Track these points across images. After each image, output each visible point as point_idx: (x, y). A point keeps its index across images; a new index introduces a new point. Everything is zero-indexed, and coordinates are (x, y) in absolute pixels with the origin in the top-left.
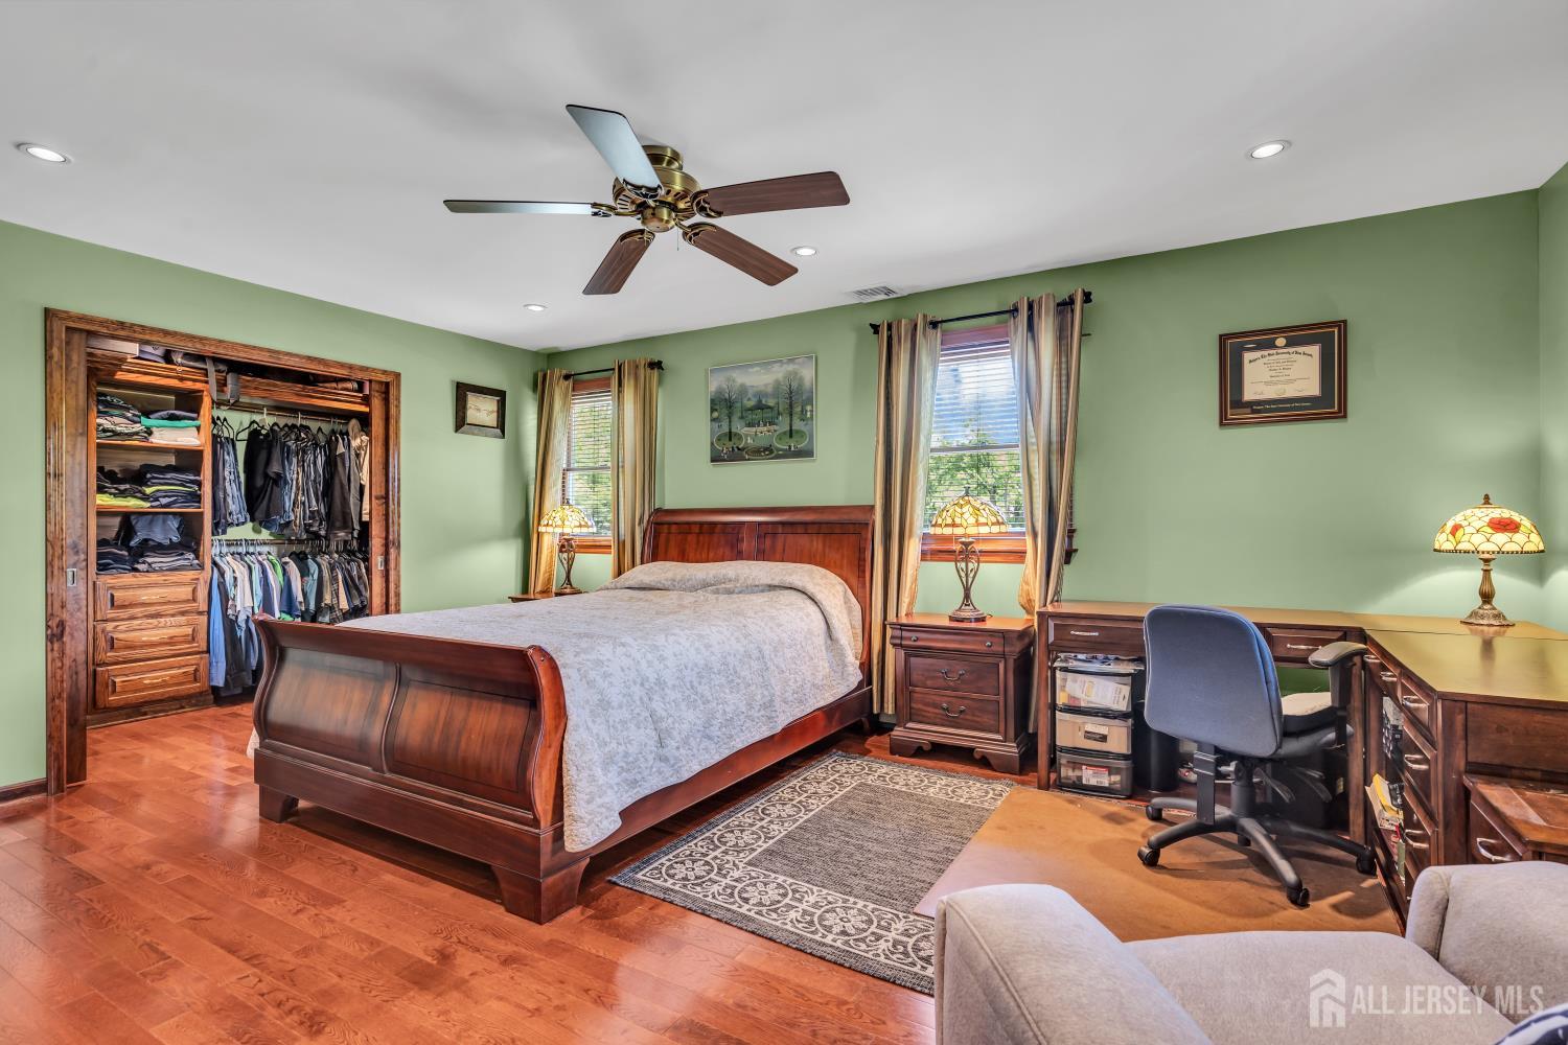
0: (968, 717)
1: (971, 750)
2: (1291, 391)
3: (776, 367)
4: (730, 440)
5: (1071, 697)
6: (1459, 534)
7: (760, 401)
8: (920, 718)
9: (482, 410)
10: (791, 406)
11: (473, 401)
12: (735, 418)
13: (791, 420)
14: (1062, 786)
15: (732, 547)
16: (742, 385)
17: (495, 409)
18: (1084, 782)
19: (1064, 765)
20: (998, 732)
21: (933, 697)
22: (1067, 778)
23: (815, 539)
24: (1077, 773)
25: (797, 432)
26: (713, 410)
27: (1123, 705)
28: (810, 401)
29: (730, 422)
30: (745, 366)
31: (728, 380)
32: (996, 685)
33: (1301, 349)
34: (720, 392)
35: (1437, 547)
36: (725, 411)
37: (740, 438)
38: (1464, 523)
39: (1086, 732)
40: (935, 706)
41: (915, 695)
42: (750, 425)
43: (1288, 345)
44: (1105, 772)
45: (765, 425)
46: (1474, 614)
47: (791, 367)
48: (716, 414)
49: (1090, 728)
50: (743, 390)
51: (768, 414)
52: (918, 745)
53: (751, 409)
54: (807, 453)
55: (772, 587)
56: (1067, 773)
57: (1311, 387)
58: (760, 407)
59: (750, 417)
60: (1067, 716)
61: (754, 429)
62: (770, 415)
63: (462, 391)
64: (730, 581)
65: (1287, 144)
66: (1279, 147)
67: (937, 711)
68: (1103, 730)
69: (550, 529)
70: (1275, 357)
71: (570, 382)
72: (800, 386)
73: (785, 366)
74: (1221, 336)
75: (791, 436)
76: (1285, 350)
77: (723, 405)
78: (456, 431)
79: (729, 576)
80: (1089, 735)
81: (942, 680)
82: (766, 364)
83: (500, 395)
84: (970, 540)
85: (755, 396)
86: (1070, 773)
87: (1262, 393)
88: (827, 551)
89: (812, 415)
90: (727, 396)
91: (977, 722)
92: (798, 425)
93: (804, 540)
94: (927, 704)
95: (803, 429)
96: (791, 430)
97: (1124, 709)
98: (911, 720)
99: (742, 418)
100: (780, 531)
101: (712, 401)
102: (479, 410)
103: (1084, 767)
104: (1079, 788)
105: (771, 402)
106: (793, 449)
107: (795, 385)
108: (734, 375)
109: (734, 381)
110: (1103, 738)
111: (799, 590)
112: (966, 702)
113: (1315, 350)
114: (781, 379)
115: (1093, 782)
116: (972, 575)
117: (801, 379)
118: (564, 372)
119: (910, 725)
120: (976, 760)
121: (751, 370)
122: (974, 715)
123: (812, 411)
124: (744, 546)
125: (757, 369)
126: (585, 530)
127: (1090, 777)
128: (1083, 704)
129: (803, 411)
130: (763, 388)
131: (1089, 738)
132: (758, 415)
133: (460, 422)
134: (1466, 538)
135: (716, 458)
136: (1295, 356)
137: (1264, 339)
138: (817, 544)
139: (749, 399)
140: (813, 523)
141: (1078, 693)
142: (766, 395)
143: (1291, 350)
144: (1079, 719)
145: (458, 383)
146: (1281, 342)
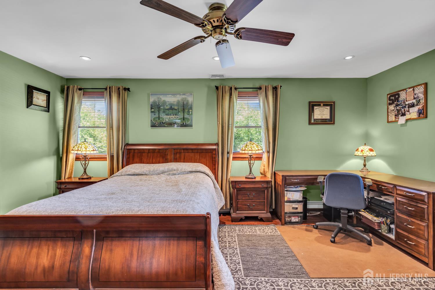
0: (256, 207)
1: (257, 217)
2: (324, 117)
3: (178, 96)
4: (159, 119)
5: (288, 198)
6: (363, 152)
7: (171, 107)
8: (241, 210)
9: (40, 99)
10: (184, 109)
11: (36, 94)
12: (161, 112)
13: (184, 114)
14: (286, 223)
15: (163, 158)
16: (164, 101)
17: (46, 99)
18: (292, 221)
19: (287, 217)
20: (264, 210)
21: (245, 202)
22: (288, 221)
23: (196, 154)
24: (290, 219)
25: (186, 118)
26: (151, 108)
27: (301, 199)
28: (191, 108)
29: (159, 113)
30: (165, 94)
31: (158, 98)
32: (264, 197)
33: (326, 107)
34: (154, 102)
35: (355, 154)
36: (157, 109)
37: (163, 119)
38: (364, 150)
39: (293, 207)
40: (245, 205)
41: (239, 202)
42: (167, 115)
43: (323, 106)
44: (297, 217)
45: (173, 115)
46: (362, 169)
47: (184, 96)
48: (153, 110)
49: (294, 206)
50: (164, 102)
51: (174, 111)
52: (241, 218)
53: (168, 109)
54: (191, 126)
55: (191, 172)
56: (287, 219)
57: (328, 117)
58: (171, 108)
59: (167, 112)
60: (288, 204)
61: (169, 116)
62: (175, 112)
63: (30, 90)
64: (175, 170)
65: (353, 56)
66: (352, 57)
67: (246, 207)
68: (297, 206)
69: (73, 152)
70: (321, 108)
71: (82, 92)
72: (187, 103)
73: (182, 96)
74: (309, 102)
75: (184, 120)
76: (323, 107)
77: (155, 108)
78: (27, 108)
79: (174, 169)
80: (293, 208)
81: (247, 197)
82: (174, 94)
83: (48, 93)
84: (252, 154)
85: (169, 105)
86: (288, 219)
87: (318, 117)
88: (201, 158)
89: (192, 113)
90: (158, 104)
91: (258, 208)
92: (186, 116)
93: (192, 155)
94: (243, 205)
95: (189, 117)
96: (184, 117)
97: (301, 200)
98: (237, 210)
99: (164, 112)
100: (182, 151)
101: (151, 105)
102: (38, 99)
103: (292, 217)
104: (291, 223)
105: (176, 108)
106: (184, 124)
107: (185, 103)
108: (161, 97)
109: (161, 99)
110: (297, 208)
111: (202, 172)
112: (255, 203)
113: (329, 108)
114: (180, 100)
115: (294, 221)
116: (252, 165)
117: (188, 101)
118: (79, 87)
119: (237, 212)
120: (259, 219)
121: (168, 96)
122: (257, 206)
123: (192, 112)
124: (169, 157)
125: (170, 95)
126: (95, 152)
127: (294, 219)
128: (291, 200)
129: (188, 112)
130: (173, 102)
131: (293, 209)
132: (171, 111)
133: (30, 103)
134: (365, 153)
135: (153, 126)
136: (325, 109)
137: (318, 104)
138: (197, 156)
139: (167, 106)
140: (195, 149)
141: (290, 197)
142: (174, 105)
143: (324, 107)
144: (291, 204)
145: (28, 85)
146: (322, 105)
